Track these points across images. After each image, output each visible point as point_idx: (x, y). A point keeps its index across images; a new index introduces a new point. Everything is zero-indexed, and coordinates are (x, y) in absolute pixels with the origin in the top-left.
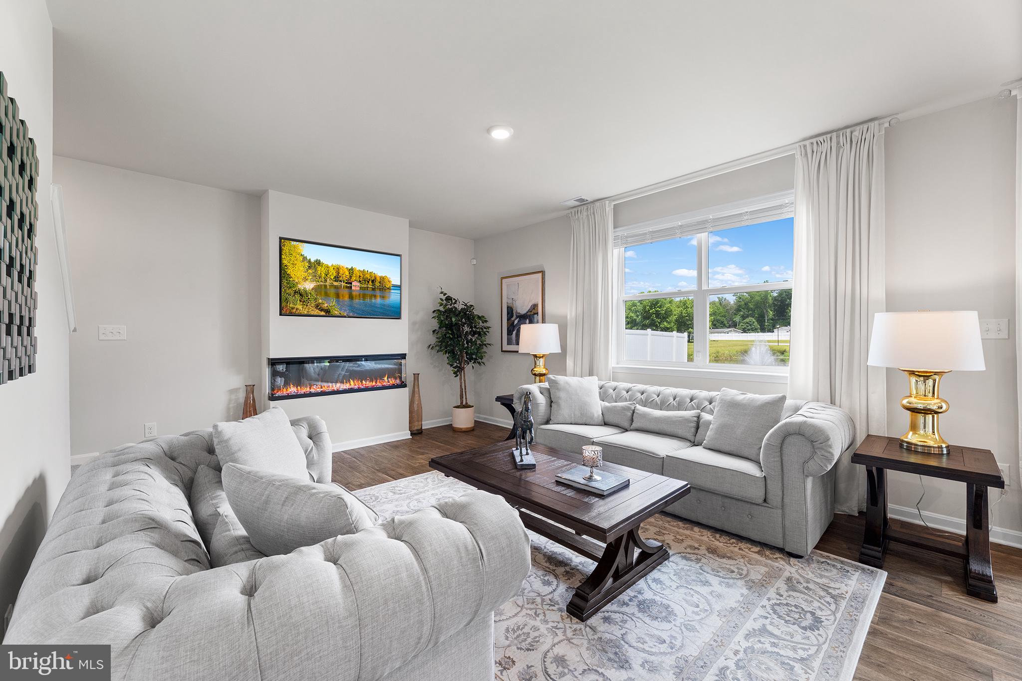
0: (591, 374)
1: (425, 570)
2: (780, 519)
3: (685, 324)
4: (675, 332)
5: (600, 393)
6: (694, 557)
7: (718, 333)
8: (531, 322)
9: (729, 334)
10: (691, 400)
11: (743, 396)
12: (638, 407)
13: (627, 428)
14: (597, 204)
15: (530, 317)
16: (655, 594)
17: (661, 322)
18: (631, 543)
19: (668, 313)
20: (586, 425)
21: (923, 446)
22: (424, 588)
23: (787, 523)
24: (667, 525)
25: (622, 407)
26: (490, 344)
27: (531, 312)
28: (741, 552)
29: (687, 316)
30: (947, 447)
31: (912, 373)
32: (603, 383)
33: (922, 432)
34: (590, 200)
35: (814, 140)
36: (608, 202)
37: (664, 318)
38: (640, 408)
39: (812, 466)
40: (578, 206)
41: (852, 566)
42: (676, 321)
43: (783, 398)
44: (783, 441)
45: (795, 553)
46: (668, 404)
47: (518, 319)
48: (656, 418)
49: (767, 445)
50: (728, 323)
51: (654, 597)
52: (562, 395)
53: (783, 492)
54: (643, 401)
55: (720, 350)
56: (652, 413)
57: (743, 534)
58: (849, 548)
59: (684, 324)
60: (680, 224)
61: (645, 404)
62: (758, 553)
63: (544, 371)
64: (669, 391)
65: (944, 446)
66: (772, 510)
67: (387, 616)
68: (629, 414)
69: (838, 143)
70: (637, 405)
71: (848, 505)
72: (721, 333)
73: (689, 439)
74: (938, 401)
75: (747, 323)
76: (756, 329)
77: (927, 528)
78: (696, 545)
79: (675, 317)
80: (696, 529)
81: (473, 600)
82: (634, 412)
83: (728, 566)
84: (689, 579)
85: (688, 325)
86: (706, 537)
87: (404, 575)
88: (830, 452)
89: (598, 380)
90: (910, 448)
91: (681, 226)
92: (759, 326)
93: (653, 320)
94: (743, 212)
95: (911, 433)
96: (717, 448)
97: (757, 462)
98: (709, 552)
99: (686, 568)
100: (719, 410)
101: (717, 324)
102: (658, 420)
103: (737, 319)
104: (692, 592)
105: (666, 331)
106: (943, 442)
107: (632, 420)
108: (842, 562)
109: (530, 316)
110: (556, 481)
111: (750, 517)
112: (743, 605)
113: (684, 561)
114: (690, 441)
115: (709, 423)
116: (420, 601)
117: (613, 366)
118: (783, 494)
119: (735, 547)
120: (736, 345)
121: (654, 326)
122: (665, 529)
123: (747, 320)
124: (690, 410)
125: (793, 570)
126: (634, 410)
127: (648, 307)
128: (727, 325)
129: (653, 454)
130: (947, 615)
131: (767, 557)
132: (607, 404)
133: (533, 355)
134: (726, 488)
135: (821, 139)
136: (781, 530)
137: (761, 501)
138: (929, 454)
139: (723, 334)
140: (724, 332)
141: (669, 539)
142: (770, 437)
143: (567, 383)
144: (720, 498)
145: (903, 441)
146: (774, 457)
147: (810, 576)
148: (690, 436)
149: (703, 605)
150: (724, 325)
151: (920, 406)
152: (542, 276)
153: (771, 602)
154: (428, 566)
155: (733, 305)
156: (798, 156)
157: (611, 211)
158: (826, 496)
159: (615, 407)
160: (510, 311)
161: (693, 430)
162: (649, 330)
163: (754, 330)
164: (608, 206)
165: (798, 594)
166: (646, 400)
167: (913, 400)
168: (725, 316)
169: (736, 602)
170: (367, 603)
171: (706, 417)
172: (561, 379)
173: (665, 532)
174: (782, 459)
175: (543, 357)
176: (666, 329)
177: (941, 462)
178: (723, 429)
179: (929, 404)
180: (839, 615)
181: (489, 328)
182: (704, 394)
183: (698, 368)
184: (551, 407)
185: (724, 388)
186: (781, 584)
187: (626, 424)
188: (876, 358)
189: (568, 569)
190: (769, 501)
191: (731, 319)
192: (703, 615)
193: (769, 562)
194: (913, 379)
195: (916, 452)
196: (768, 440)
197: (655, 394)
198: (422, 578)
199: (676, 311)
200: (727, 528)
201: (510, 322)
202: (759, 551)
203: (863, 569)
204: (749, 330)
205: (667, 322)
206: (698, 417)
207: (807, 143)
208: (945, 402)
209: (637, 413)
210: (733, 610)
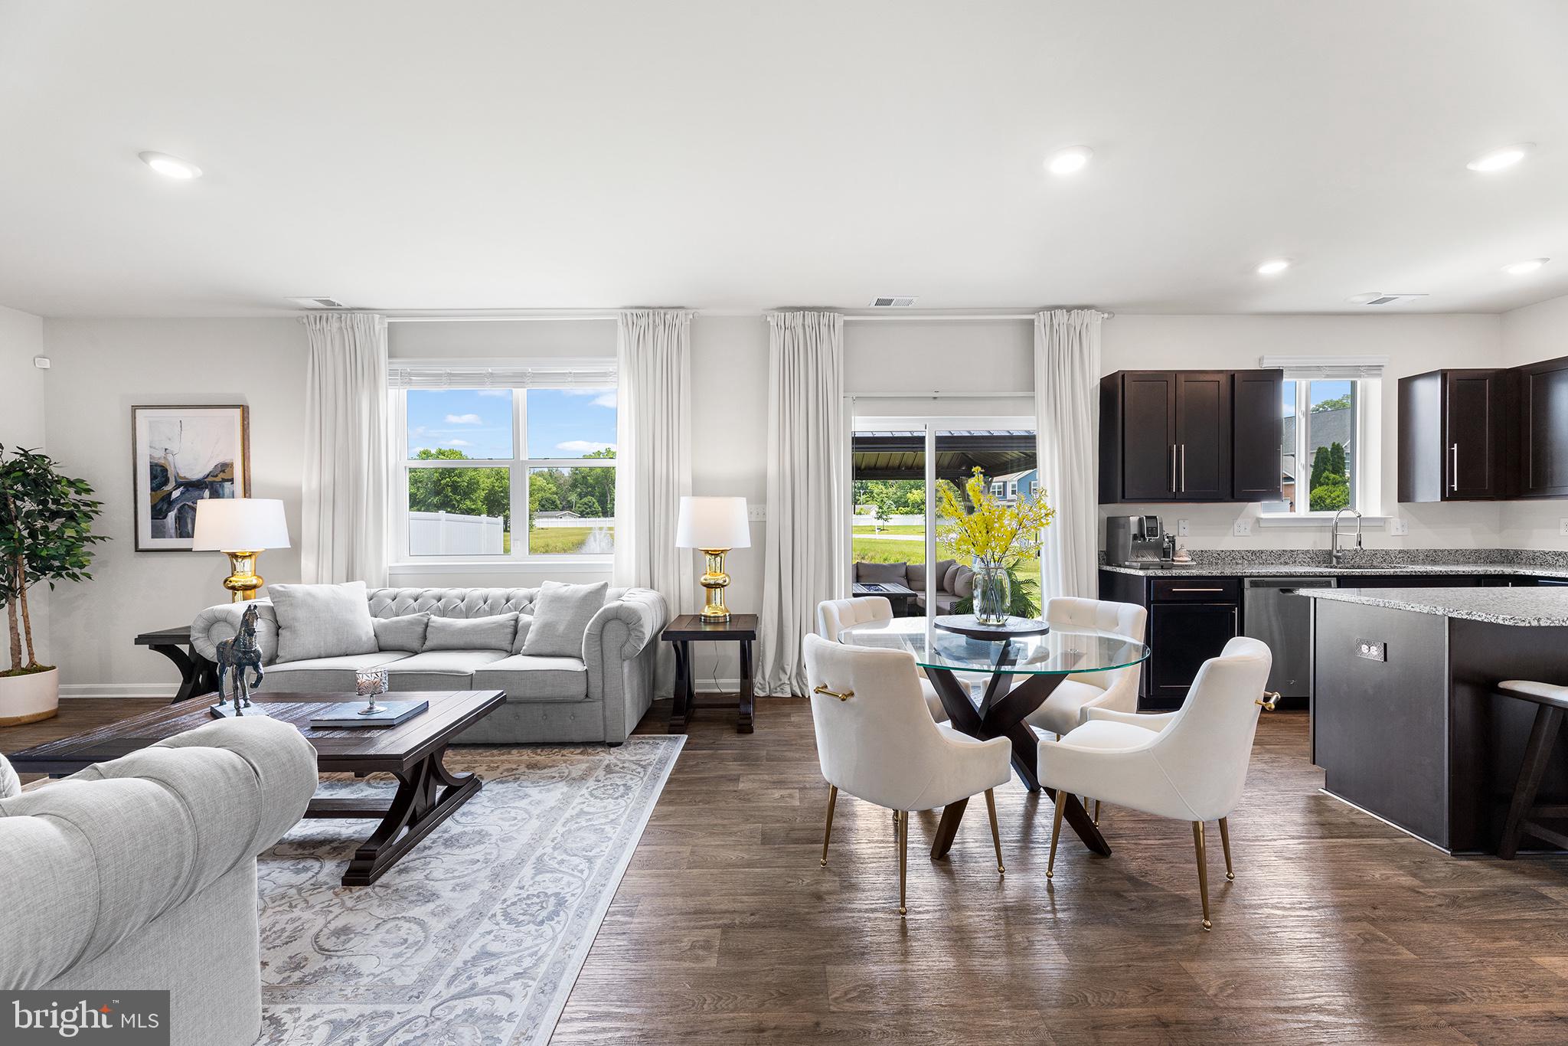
0: (350, 577)
1: (181, 797)
2: (601, 711)
3: (500, 503)
4: (484, 516)
5: (370, 606)
6: (510, 779)
7: (547, 517)
8: (215, 494)
9: (563, 519)
10: (508, 601)
11: (567, 588)
12: (433, 618)
13: (416, 649)
14: (359, 315)
15: (214, 484)
16: (464, 827)
17: (461, 499)
18: (432, 778)
19: (473, 486)
20: (347, 655)
21: (714, 617)
22: (183, 816)
23: (608, 713)
24: (478, 758)
25: (408, 621)
26: (102, 539)
27: (217, 476)
28: (563, 758)
29: (502, 492)
30: (729, 615)
31: (707, 552)
32: (373, 591)
33: (714, 604)
34: (344, 305)
35: (634, 311)
36: (378, 316)
37: (465, 494)
38: (436, 620)
39: (628, 649)
40: (322, 309)
41: (662, 738)
42: (486, 498)
43: (605, 586)
44: (603, 628)
45: (614, 741)
46: (477, 609)
47: (181, 488)
48: (461, 629)
49: (589, 634)
50: (561, 503)
51: (465, 829)
52: (301, 614)
53: (603, 682)
54: (440, 610)
55: (550, 542)
56: (454, 624)
57: (567, 739)
58: (662, 726)
59: (497, 504)
60: (490, 371)
61: (443, 613)
62: (580, 753)
63: (254, 581)
64: (476, 593)
65: (727, 614)
66: (593, 704)
67: (136, 851)
68: (420, 629)
69: (654, 322)
70: (432, 616)
71: (666, 688)
72: (552, 517)
73: (505, 648)
74: (724, 575)
75: (586, 504)
76: (597, 513)
77: (722, 693)
78: (514, 766)
79: (483, 494)
80: (515, 752)
81: (248, 825)
82: (427, 625)
83: (548, 775)
84: (505, 799)
85: (505, 505)
86: (527, 755)
87: (153, 804)
88: (641, 632)
89: (367, 587)
90: (707, 620)
91: (491, 373)
92: (600, 509)
93: (447, 496)
94: (567, 371)
95: (707, 607)
96: (538, 651)
97: (580, 658)
98: (529, 769)
99: (501, 791)
100: (540, 607)
101: (546, 506)
102: (463, 631)
103: (573, 498)
104: (509, 809)
105: (468, 514)
106: (728, 611)
107: (425, 638)
108: (654, 738)
109: (212, 483)
110: (312, 728)
111: (572, 718)
112: (562, 801)
113: (500, 786)
114: (506, 651)
115: (528, 625)
116: (180, 831)
117: (389, 565)
118: (604, 685)
119: (556, 755)
120: (571, 535)
121: (446, 505)
122: (476, 762)
123: (585, 500)
124: (506, 613)
125: (612, 757)
126: (428, 623)
127: (438, 474)
128: (560, 506)
129: (458, 672)
130: (722, 752)
131: (589, 754)
132: (383, 620)
133: (229, 554)
134: (548, 692)
135: (640, 312)
136: (602, 723)
137: (583, 696)
138: (718, 623)
139: (554, 520)
140: (556, 517)
141: (479, 771)
142: (591, 626)
143: (309, 594)
144: (541, 706)
145: (701, 615)
146: (594, 647)
147: (627, 757)
148: (506, 645)
149: (522, 815)
150: (556, 506)
151: (712, 582)
152: (243, 414)
153: (589, 790)
154: (185, 792)
155: (567, 478)
156: (620, 324)
157: (384, 330)
158: (643, 681)
159: (397, 622)
160: (159, 474)
161: (510, 637)
162: (442, 513)
163: (595, 514)
164: (379, 322)
165: (614, 775)
166: (445, 607)
167: (708, 576)
168: (557, 494)
169: (556, 801)
170: (106, 840)
171: (525, 618)
172: (296, 588)
173: (475, 765)
174: (602, 648)
175: (250, 556)
176: (469, 512)
177: (726, 628)
178: (547, 628)
179: (718, 579)
180: (645, 779)
181: (95, 504)
182: (523, 592)
183: (517, 561)
184: (278, 635)
185: (546, 582)
186: (600, 773)
187: (416, 644)
188: (682, 539)
189: (334, 845)
190: (590, 695)
191: (565, 498)
192: (521, 824)
193: (591, 757)
194: (708, 557)
195: (710, 623)
196: (589, 630)
197: (459, 598)
198: (178, 805)
199: (485, 483)
200: (549, 738)
201: (160, 494)
202: (582, 752)
203: (670, 738)
204: (588, 514)
205: (472, 500)
206: (516, 620)
207: (628, 312)
208: (728, 575)
209: (432, 626)
210: (552, 808)
